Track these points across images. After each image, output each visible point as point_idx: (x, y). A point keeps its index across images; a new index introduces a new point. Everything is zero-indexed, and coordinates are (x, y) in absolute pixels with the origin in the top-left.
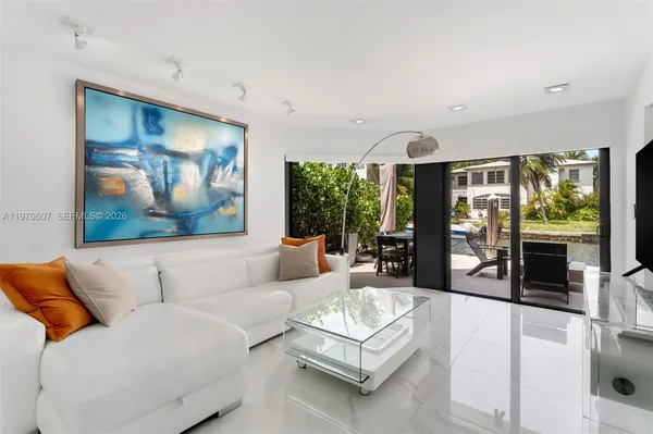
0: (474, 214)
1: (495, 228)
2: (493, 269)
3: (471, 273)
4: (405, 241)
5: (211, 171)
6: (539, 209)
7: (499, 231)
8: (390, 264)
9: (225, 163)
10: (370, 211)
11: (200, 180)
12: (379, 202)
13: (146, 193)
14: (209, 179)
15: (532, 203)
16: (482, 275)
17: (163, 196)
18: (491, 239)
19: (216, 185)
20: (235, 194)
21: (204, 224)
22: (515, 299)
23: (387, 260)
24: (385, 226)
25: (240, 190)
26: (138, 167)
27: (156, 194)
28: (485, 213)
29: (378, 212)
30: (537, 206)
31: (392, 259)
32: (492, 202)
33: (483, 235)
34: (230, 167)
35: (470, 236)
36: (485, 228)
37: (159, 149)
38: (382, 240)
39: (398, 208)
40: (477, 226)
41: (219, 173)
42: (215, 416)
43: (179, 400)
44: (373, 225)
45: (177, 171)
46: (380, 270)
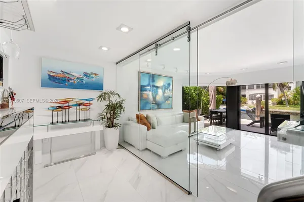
0: (249, 102)
1: (259, 108)
2: (259, 124)
3: (248, 125)
4: (221, 113)
5: (165, 91)
6: (284, 100)
7: (262, 110)
8: (215, 121)
9: (167, 89)
10: (206, 101)
11: (162, 94)
12: (209, 98)
13: (151, 97)
14: (164, 93)
15: (281, 97)
16: (253, 126)
17: (154, 98)
18: (258, 113)
19: (165, 95)
20: (170, 97)
21: (163, 106)
22: (267, 133)
23: (214, 119)
24: (211, 107)
25: (171, 96)
26: (150, 91)
27: (153, 98)
28: (255, 102)
29: (208, 102)
30: (283, 99)
31: (216, 119)
32: (258, 98)
33: (254, 111)
34: (169, 90)
35: (248, 112)
36: (255, 109)
37: (154, 86)
38: (212, 112)
39: (216, 101)
40: (250, 107)
41: (166, 91)
42: (181, 150)
43: (177, 144)
44: (207, 106)
45: (157, 92)
46: (211, 122)
